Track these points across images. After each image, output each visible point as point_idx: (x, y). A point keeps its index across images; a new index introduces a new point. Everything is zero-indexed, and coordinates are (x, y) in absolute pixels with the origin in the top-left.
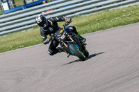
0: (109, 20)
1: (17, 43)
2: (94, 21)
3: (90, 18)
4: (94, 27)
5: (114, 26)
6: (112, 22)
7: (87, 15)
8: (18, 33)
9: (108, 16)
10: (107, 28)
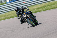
0: (50, 6)
1: (12, 15)
2: (44, 7)
3: (42, 5)
4: (44, 9)
5: (52, 9)
6: (52, 7)
7: (41, 4)
8: (13, 11)
9: (50, 4)
10: (49, 9)
